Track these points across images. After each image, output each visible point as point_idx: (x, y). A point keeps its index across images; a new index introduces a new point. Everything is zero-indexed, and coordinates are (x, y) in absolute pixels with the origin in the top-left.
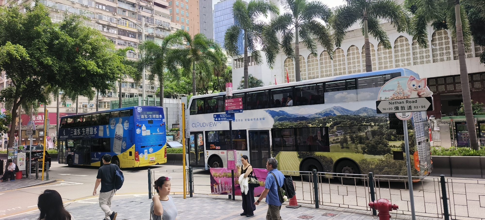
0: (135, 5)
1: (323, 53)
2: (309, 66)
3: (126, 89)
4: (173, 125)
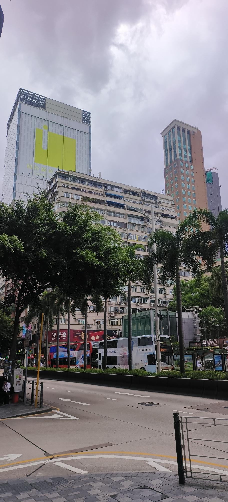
0: (144, 219)
4: (190, 343)
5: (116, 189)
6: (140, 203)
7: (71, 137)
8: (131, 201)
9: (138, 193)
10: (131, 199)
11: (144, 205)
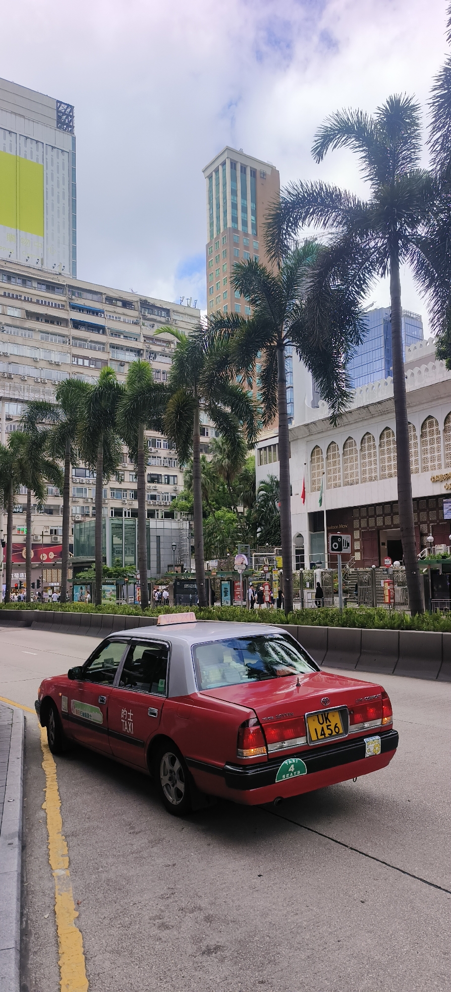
0: (142, 352)
1: (366, 437)
2: (345, 462)
3: (124, 501)
4: (169, 566)
5: (89, 296)
6: (136, 324)
7: (32, 158)
8: (120, 318)
9: (133, 304)
10: (120, 316)
11: (142, 327)
